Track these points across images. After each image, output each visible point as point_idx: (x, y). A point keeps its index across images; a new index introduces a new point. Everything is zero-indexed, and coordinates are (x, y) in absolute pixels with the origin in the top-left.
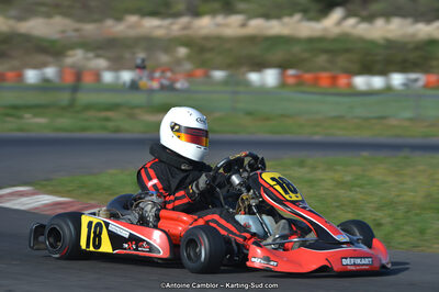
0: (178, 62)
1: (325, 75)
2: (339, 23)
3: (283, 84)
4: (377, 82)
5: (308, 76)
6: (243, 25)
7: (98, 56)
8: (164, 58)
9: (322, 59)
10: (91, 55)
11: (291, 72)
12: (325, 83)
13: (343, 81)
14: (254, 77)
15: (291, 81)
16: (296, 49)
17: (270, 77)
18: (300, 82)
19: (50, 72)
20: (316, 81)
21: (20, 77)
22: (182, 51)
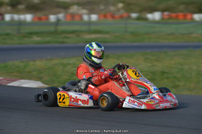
0: (118, 10)
1: (180, 14)
3: (163, 19)
5: (173, 15)
7: (84, 8)
8: (112, 8)
9: (182, 7)
10: (80, 8)
11: (166, 13)
12: (181, 18)
13: (189, 16)
15: (166, 17)
18: (170, 17)
19: (61, 16)
20: (177, 17)
21: (47, 18)
22: (121, 5)
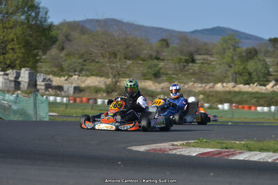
2: (273, 87)
4: (266, 109)
6: (234, 87)
14: (220, 106)
16: (245, 96)
17: (226, 106)
